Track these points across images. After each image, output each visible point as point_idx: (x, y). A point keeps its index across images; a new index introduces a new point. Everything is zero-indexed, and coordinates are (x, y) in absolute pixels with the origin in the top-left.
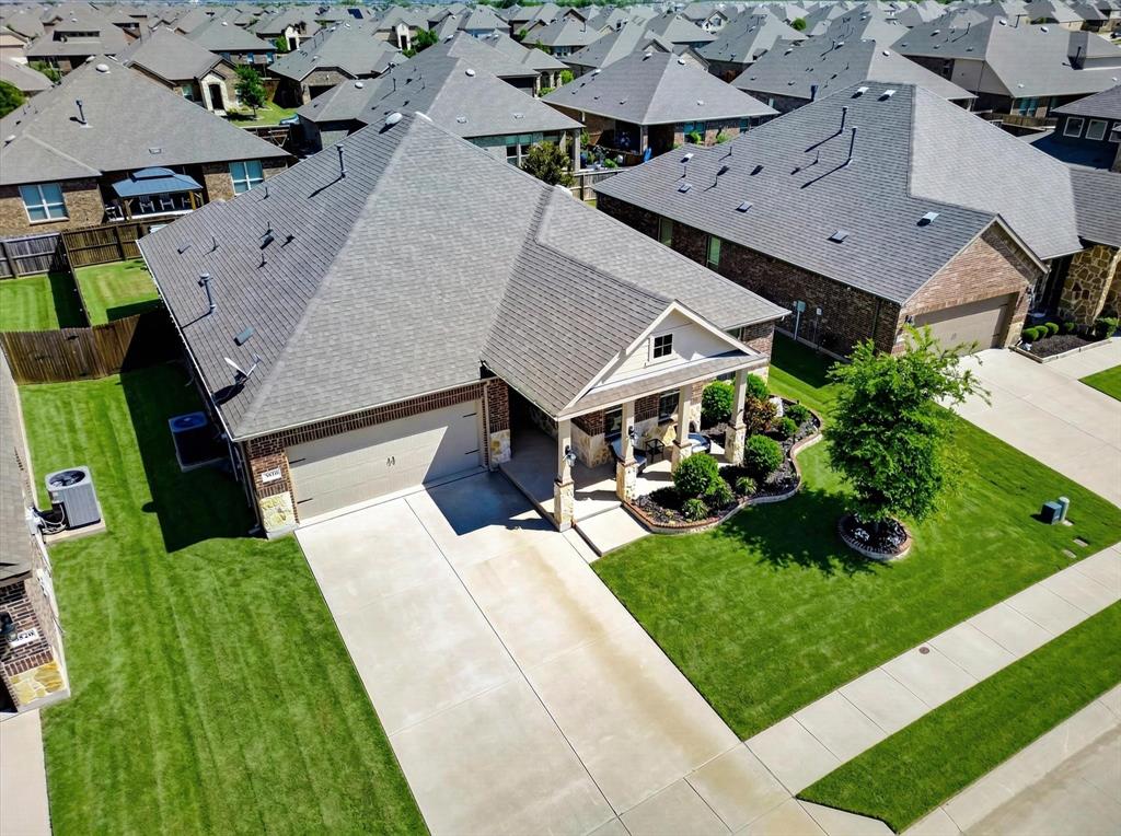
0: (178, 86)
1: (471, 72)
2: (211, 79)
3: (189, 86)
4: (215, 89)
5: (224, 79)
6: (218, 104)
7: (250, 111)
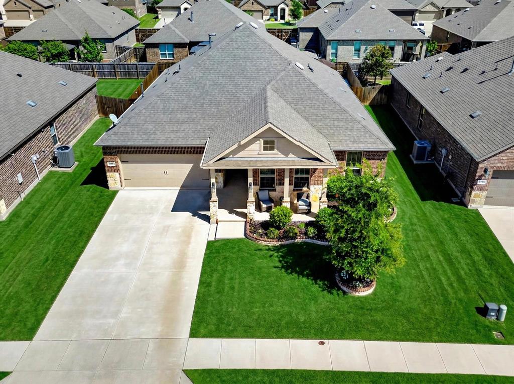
0: (269, 8)
1: (373, 6)
2: (282, 6)
3: (273, 9)
4: (283, 10)
5: (288, 6)
6: (283, 17)
7: (294, 22)
